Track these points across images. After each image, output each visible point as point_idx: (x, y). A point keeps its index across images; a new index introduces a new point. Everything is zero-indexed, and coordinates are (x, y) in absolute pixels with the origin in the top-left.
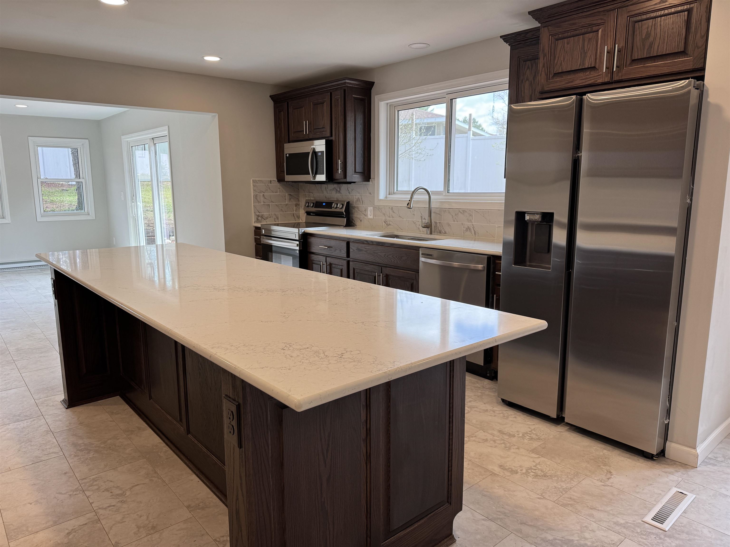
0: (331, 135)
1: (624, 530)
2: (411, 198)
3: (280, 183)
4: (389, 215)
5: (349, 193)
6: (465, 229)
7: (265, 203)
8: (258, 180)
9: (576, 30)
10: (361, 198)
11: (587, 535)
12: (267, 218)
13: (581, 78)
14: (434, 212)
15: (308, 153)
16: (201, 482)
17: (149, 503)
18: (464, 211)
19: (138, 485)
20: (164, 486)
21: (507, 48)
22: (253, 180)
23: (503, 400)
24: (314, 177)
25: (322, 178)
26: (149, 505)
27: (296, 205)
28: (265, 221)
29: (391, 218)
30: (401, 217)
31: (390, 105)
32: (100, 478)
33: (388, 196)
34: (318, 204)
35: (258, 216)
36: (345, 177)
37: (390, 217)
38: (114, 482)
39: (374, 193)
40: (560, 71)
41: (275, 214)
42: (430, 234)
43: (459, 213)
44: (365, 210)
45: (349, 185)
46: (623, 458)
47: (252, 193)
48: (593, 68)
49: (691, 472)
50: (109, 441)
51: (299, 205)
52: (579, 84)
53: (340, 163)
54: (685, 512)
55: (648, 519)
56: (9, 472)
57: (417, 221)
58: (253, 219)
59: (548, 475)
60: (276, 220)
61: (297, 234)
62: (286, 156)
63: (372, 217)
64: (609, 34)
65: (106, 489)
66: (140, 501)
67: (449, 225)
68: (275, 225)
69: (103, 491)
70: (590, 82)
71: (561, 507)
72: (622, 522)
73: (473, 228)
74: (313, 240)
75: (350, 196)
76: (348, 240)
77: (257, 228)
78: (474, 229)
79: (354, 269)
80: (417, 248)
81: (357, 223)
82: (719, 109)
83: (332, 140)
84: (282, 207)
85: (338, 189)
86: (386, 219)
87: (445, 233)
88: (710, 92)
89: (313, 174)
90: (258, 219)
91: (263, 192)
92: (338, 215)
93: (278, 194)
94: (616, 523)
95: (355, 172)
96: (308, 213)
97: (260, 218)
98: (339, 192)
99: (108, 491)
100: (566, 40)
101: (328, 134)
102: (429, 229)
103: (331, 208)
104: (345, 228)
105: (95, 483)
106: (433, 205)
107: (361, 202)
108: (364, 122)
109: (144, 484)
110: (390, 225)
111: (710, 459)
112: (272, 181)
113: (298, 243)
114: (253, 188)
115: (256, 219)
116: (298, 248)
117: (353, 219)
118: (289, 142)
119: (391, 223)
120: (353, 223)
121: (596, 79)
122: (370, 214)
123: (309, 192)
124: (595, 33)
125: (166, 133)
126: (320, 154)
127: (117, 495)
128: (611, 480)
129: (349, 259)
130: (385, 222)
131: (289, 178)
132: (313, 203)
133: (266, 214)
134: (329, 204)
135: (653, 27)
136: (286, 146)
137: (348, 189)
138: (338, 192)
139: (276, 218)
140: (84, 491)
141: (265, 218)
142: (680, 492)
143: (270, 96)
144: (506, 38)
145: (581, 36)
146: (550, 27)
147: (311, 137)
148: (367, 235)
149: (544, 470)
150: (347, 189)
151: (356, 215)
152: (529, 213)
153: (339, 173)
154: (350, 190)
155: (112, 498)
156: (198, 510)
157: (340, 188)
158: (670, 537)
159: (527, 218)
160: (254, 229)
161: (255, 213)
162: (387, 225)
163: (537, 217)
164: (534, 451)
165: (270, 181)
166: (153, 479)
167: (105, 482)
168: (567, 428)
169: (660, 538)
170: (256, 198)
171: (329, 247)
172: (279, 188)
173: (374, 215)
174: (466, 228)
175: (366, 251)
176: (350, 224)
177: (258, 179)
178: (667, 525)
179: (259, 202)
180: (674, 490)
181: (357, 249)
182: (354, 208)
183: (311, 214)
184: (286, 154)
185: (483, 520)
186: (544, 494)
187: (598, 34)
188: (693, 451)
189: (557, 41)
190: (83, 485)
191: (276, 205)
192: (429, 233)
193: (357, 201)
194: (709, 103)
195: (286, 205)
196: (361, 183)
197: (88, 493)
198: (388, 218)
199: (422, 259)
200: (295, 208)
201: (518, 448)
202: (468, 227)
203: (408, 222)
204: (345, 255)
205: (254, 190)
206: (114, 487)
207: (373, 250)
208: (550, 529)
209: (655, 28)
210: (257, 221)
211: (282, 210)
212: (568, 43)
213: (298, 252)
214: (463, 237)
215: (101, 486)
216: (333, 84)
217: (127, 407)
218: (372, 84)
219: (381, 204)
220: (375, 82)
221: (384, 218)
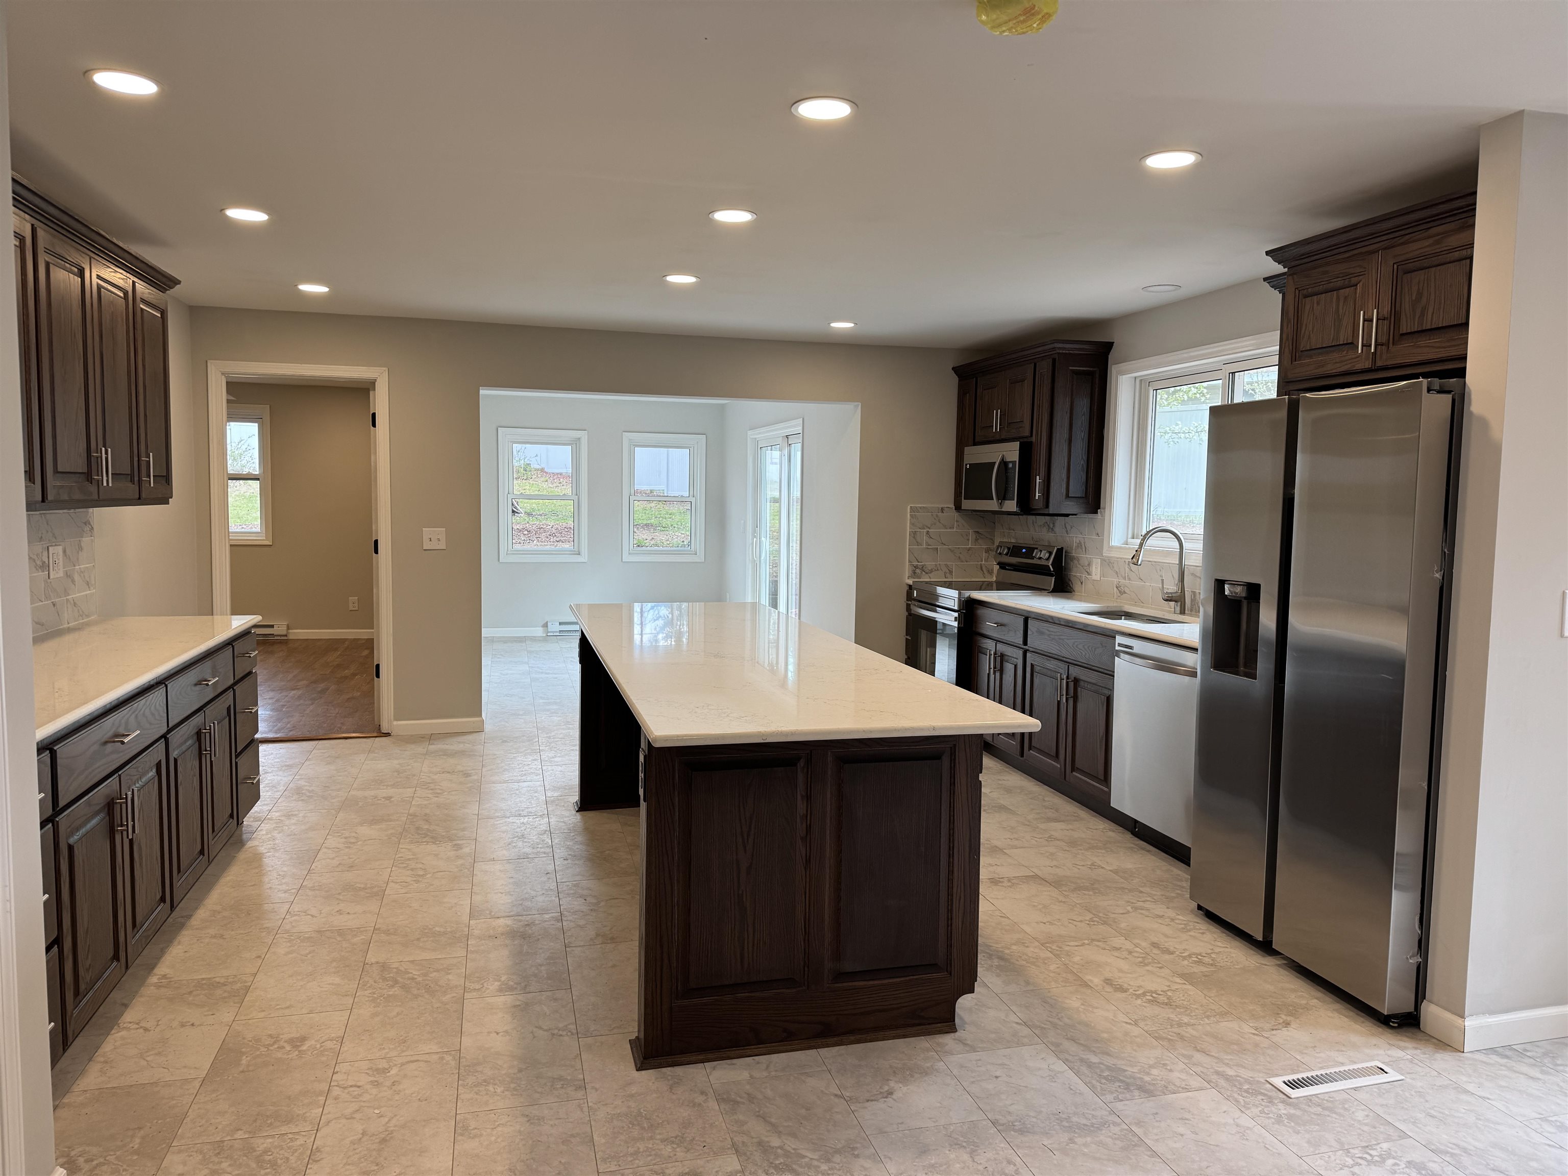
0: (1032, 435)
1: (1221, 1081)
2: (1141, 545)
3: (959, 512)
4: (1122, 576)
5: (1067, 531)
7: (929, 545)
8: (920, 508)
9: (1328, 282)
10: (1084, 543)
11: (1155, 1071)
12: (931, 571)
13: (1334, 361)
15: (994, 464)
19: (617, 898)
22: (911, 507)
23: (1200, 908)
24: (1001, 505)
25: (1011, 505)
26: (618, 918)
27: (987, 550)
28: (927, 575)
29: (1125, 582)
31: (1141, 381)
33: (1130, 540)
34: (1015, 550)
35: (915, 567)
36: (1047, 506)
37: (1125, 578)
38: (593, 891)
39: (1101, 534)
40: (1307, 347)
41: (947, 566)
42: (1181, 613)
44: (1089, 565)
45: (1065, 519)
47: (908, 528)
48: (1345, 346)
49: (1444, 1055)
51: (992, 550)
52: (1332, 370)
53: (1038, 481)
54: (1355, 1089)
55: (1280, 1080)
58: (907, 571)
59: (1173, 1004)
60: (948, 575)
61: (956, 600)
62: (966, 468)
63: (1096, 578)
64: (1370, 291)
66: (612, 913)
69: (578, 897)
71: (1152, 1039)
72: (1232, 1074)
74: (982, 612)
75: (1068, 539)
76: (1027, 615)
77: (911, 587)
79: (1032, 665)
81: (1076, 586)
82: (1484, 423)
83: (1030, 443)
84: (960, 553)
85: (1051, 526)
86: (1120, 582)
88: (1474, 397)
89: (998, 499)
90: (915, 573)
91: (927, 527)
92: (1041, 570)
93: (954, 530)
94: (1219, 1073)
95: (1067, 496)
96: (1002, 566)
97: (918, 571)
98: (1052, 530)
100: (1316, 298)
101: (1027, 433)
102: (1179, 604)
103: (1033, 558)
104: (1053, 596)
106: (1187, 562)
107: (1084, 550)
108: (1091, 411)
110: (1125, 592)
112: (946, 509)
113: (956, 614)
114: (910, 520)
115: (911, 572)
116: (956, 624)
117: (1070, 580)
118: (975, 444)
119: (1127, 590)
120: (1070, 587)
121: (1353, 364)
122: (1096, 571)
123: (1010, 529)
124: (1352, 288)
125: (798, 429)
126: (1010, 465)
128: (1275, 1032)
129: (1026, 647)
130: (1117, 587)
131: (967, 504)
132: (1009, 549)
133: (929, 564)
134: (1030, 552)
135: (1426, 282)
136: (967, 450)
137: (1065, 524)
138: (1050, 530)
139: (948, 571)
140: (558, 893)
141: (927, 571)
142: (1380, 1067)
143: (954, 368)
144: (1272, 281)
145: (1335, 292)
146: (1295, 276)
147: (999, 438)
149: (1174, 998)
150: (1063, 524)
151: (1076, 573)
152: (1231, 583)
153: (1037, 498)
154: (1068, 527)
155: (584, 905)
157: (1054, 524)
158: (1288, 1103)
159: (1228, 590)
160: (907, 588)
161: (910, 561)
162: (1120, 592)
163: (1242, 591)
164: (1185, 975)
165: (942, 508)
167: (583, 889)
168: (1282, 962)
169: (1269, 1103)
170: (914, 537)
171: (1001, 625)
172: (957, 521)
173: (1102, 575)
175: (1049, 635)
176: (1060, 588)
177: (920, 506)
178: (1300, 1093)
179: (918, 544)
180: (1370, 1063)
181: (1037, 631)
183: (1007, 567)
184: (966, 465)
185: (1017, 1023)
186: (1139, 1021)
187: (1356, 289)
188: (1460, 1021)
189: (1304, 300)
190: (561, 887)
191: (950, 549)
192: (1179, 612)
193: (1078, 547)
194: (1471, 413)
195: (969, 550)
196: (1086, 516)
197: (562, 895)
198: (1122, 581)
200: (984, 555)
201: (1162, 968)
203: (1152, 589)
204: (1020, 641)
205: (912, 524)
206: (591, 896)
207: (1058, 634)
208: (1107, 1053)
209: (1428, 284)
210: (914, 574)
211: (959, 557)
212: (1318, 303)
213: (956, 630)
215: (578, 892)
216: (1038, 349)
218: (1109, 346)
219: (1114, 554)
220: (1114, 342)
221: (1115, 580)
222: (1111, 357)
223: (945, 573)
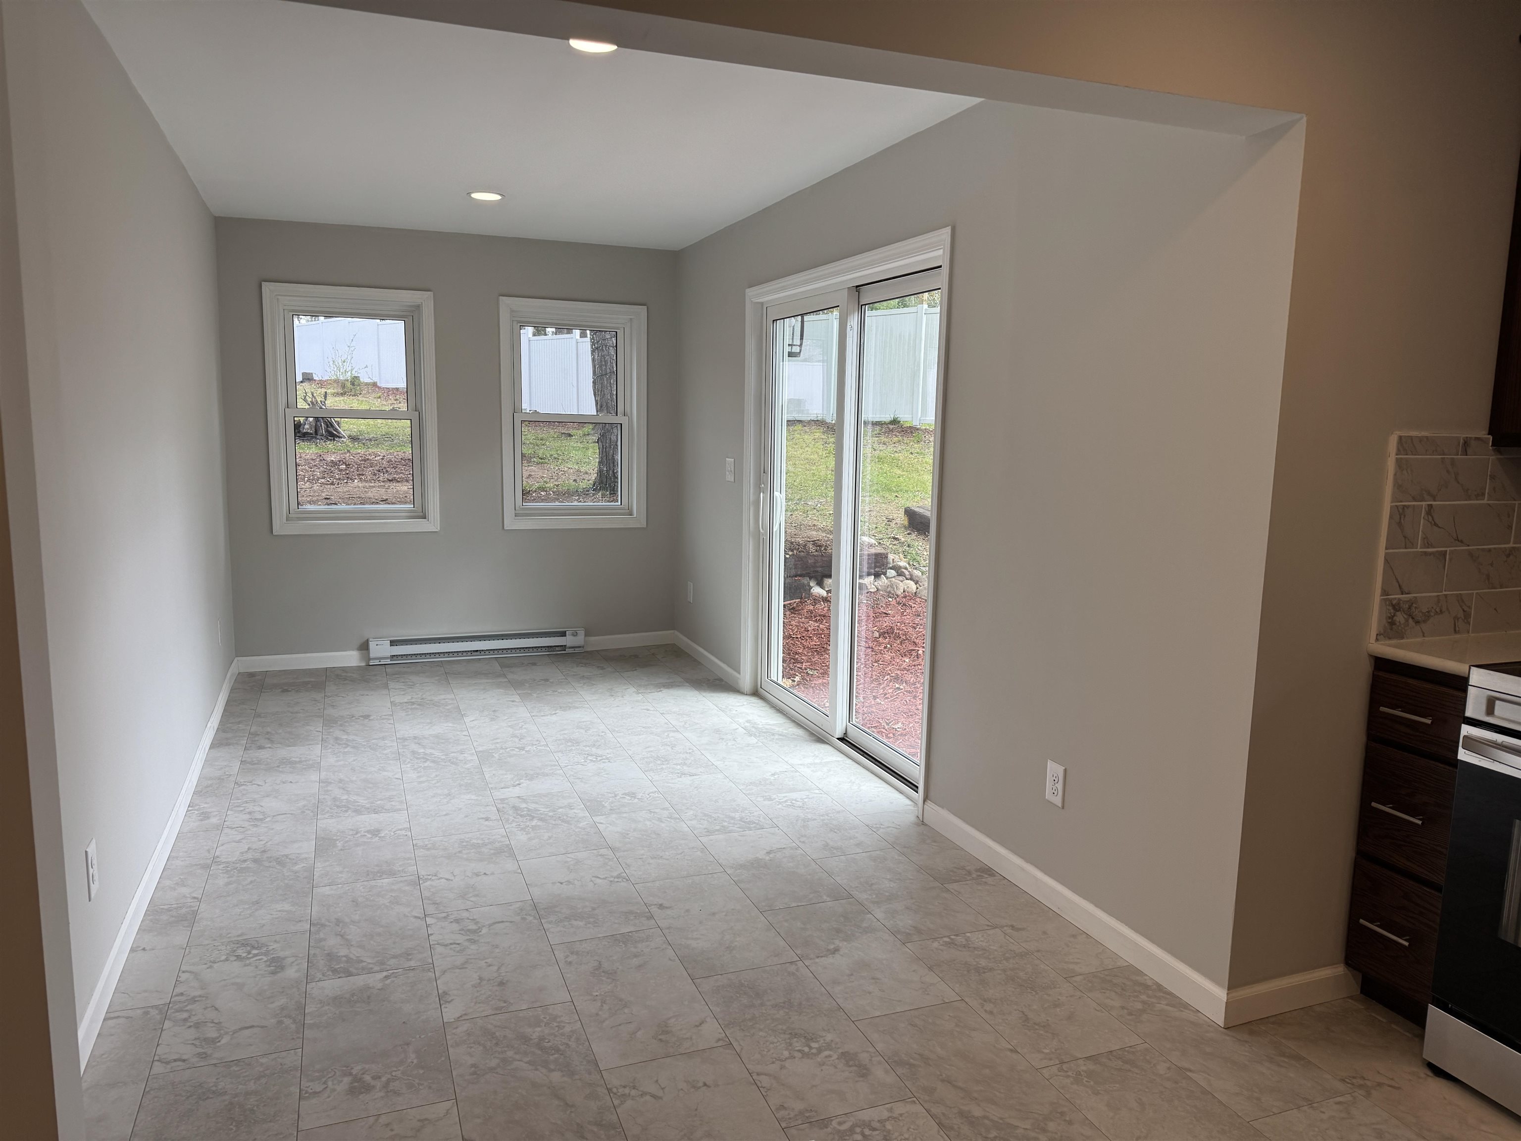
3: (1500, 453)
7: (1429, 545)
8: (1421, 439)
12: (1427, 616)
22: (1400, 438)
28: (1419, 629)
35: (1394, 606)
41: (1461, 599)
47: (1389, 499)
58: (1376, 622)
77: (1381, 664)
84: (1492, 565)
90: (1391, 625)
91: (1429, 494)
93: (1485, 501)
97: (1400, 618)
112: (1472, 442)
114: (1395, 475)
115: (1383, 623)
133: (1424, 597)
139: (1461, 614)
141: (1421, 617)
160: (1370, 666)
161: (1385, 592)
165: (1466, 443)
170: (1399, 523)
172: (1493, 477)
177: (1418, 434)
179: (1409, 542)
191: (1470, 554)
195: (1508, 556)
205: (1398, 486)
210: (1391, 630)
211: (1488, 577)
223: (1456, 618)
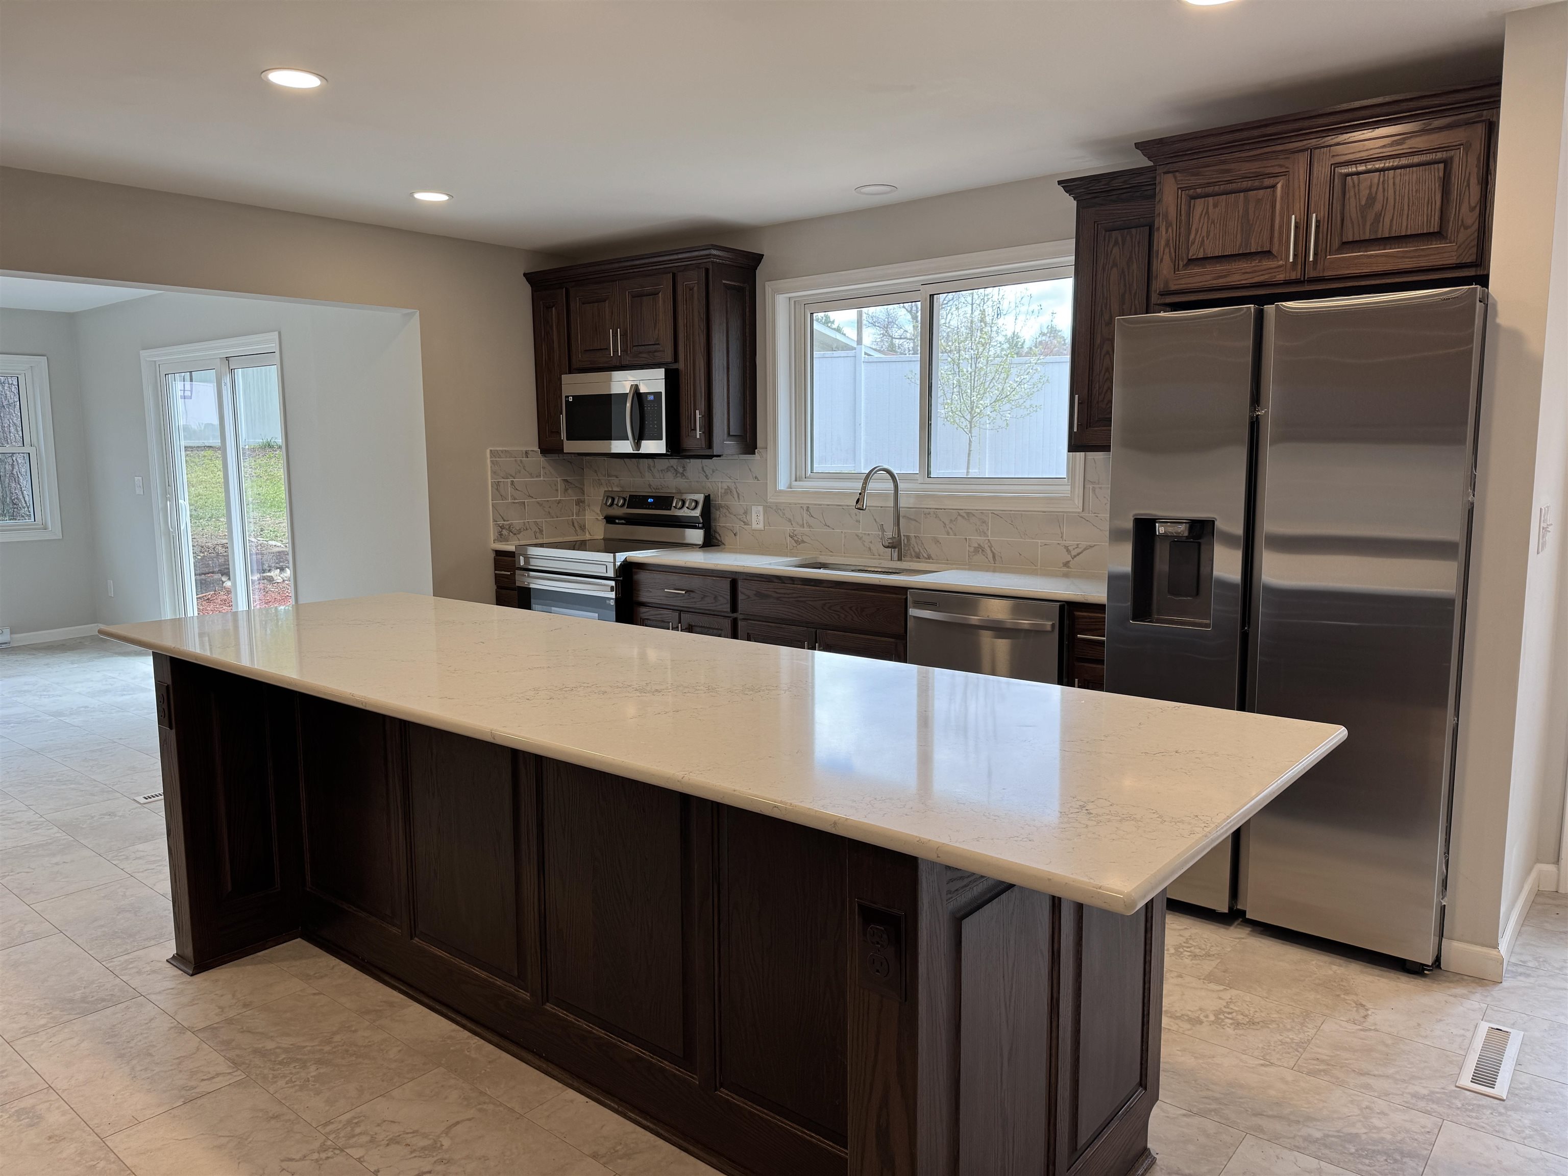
0: (676, 360)
1: (1434, 1106)
2: (864, 488)
3: (545, 456)
4: (801, 523)
5: (706, 476)
6: (972, 549)
7: (515, 499)
8: (502, 451)
9: (1230, 182)
10: (736, 488)
11: (1376, 1121)
12: (519, 531)
13: (1243, 271)
14: (904, 517)
15: (625, 396)
16: (592, 1103)
17: (506, 1158)
18: (968, 514)
19: (458, 1123)
20: (518, 1118)
21: (1070, 204)
22: (491, 450)
24: (638, 445)
25: (655, 446)
26: (508, 1162)
27: (579, 502)
28: (515, 537)
29: (806, 529)
30: (829, 526)
31: (795, 302)
32: (362, 1118)
33: (795, 483)
34: (636, 501)
35: (501, 527)
36: (710, 445)
37: (803, 526)
38: (399, 1123)
39: (765, 477)
40: (1201, 255)
41: (536, 523)
42: (899, 560)
43: (959, 518)
44: (745, 513)
45: (706, 462)
46: (1370, 978)
47: (489, 478)
48: (1268, 254)
49: (1496, 991)
50: (337, 1038)
51: (583, 502)
52: (1239, 281)
53: (698, 416)
54: (1519, 1064)
55: (1466, 1080)
56: (140, 1127)
57: (865, 534)
58: (492, 534)
59: (1257, 1020)
60: (538, 535)
61: (611, 566)
62: (567, 402)
63: (761, 526)
64: (1297, 193)
65: (391, 1139)
66: (484, 1157)
67: (937, 541)
68: (536, 545)
69: (388, 1145)
70: (1262, 278)
71: (1308, 1078)
72: (1425, 1092)
73: (990, 547)
74: (643, 577)
75: (712, 485)
76: (733, 577)
77: (499, 553)
78: (993, 549)
80: (902, 590)
81: (727, 538)
82: (1517, 337)
83: (677, 370)
84: (550, 507)
85: (681, 470)
86: (795, 530)
87: (929, 557)
88: (1500, 308)
89: (634, 438)
90: (501, 535)
91: (511, 476)
92: (686, 523)
93: (542, 479)
94: (1415, 1095)
95: (728, 434)
96: (610, 520)
97: (505, 532)
98: (683, 475)
99: (398, 1143)
100: (1211, 199)
101: (669, 357)
102: (897, 550)
103: (670, 508)
104: (704, 551)
105: (358, 1130)
106: (902, 503)
107: (736, 496)
108: (744, 334)
109: (469, 1120)
110: (803, 542)
111: (1516, 965)
112: (530, 452)
113: (613, 583)
114: (491, 467)
115: (497, 534)
116: (613, 595)
117: (715, 532)
118: (570, 371)
119: (805, 539)
120: (717, 539)
121: (1274, 274)
122: (757, 519)
123: (609, 476)
124: (1269, 190)
125: (274, 346)
126: (651, 398)
127: (424, 1148)
128: (1370, 1019)
129: (735, 615)
130: (791, 537)
131: (571, 446)
132: (625, 499)
133: (517, 523)
134: (664, 501)
135: (1381, 186)
136: (567, 379)
137: (703, 468)
138: (678, 475)
139: (538, 530)
140: (342, 1150)
141: (515, 532)
142: (1496, 1028)
143: (525, 275)
144: (1069, 185)
145: (1242, 194)
146: (1177, 174)
147: (624, 363)
148: (770, 564)
149: (1247, 1012)
150: (701, 469)
151: (722, 522)
152: (1165, 521)
153: (698, 437)
154: (708, 472)
155: (415, 1157)
156: (619, 1161)
157: (684, 467)
158: (1514, 1109)
159: (1160, 529)
160: (492, 555)
161: (494, 521)
162: (798, 542)
163: (1182, 529)
164: (1210, 978)
165: (526, 452)
166: (485, 1107)
167: (378, 1125)
168: (1248, 930)
169: (1501, 1114)
170: (497, 489)
171: (687, 591)
172: (544, 468)
173: (767, 523)
174: (975, 547)
175: (778, 599)
176: (711, 542)
177: (501, 449)
178: (1501, 1088)
179: (503, 497)
180: (1484, 1027)
181: (755, 595)
182: (719, 507)
183: (617, 521)
184: (567, 397)
185: (1184, 1115)
186: (1268, 1057)
187: (1274, 192)
188: (1493, 952)
189: (1192, 201)
190: (334, 1136)
191: (538, 503)
192: (896, 559)
193: (726, 493)
194: (1498, 326)
195: (558, 503)
196: (736, 457)
197: (357, 1153)
198: (798, 529)
199: (913, 612)
200: (575, 509)
201: (1180, 976)
202: (979, 545)
203: (845, 537)
204: (727, 607)
205: (494, 473)
206: (408, 1133)
207: (794, 595)
208: (1310, 1118)
209: (1384, 189)
210: (501, 538)
211: (549, 512)
212: (1215, 206)
213: (612, 603)
214: (971, 566)
215: (376, 1134)
216: (680, 256)
217: (334, 961)
218: (758, 258)
219: (782, 499)
220: (763, 255)
221: (788, 529)
222: (760, 272)
223: (535, 532)
